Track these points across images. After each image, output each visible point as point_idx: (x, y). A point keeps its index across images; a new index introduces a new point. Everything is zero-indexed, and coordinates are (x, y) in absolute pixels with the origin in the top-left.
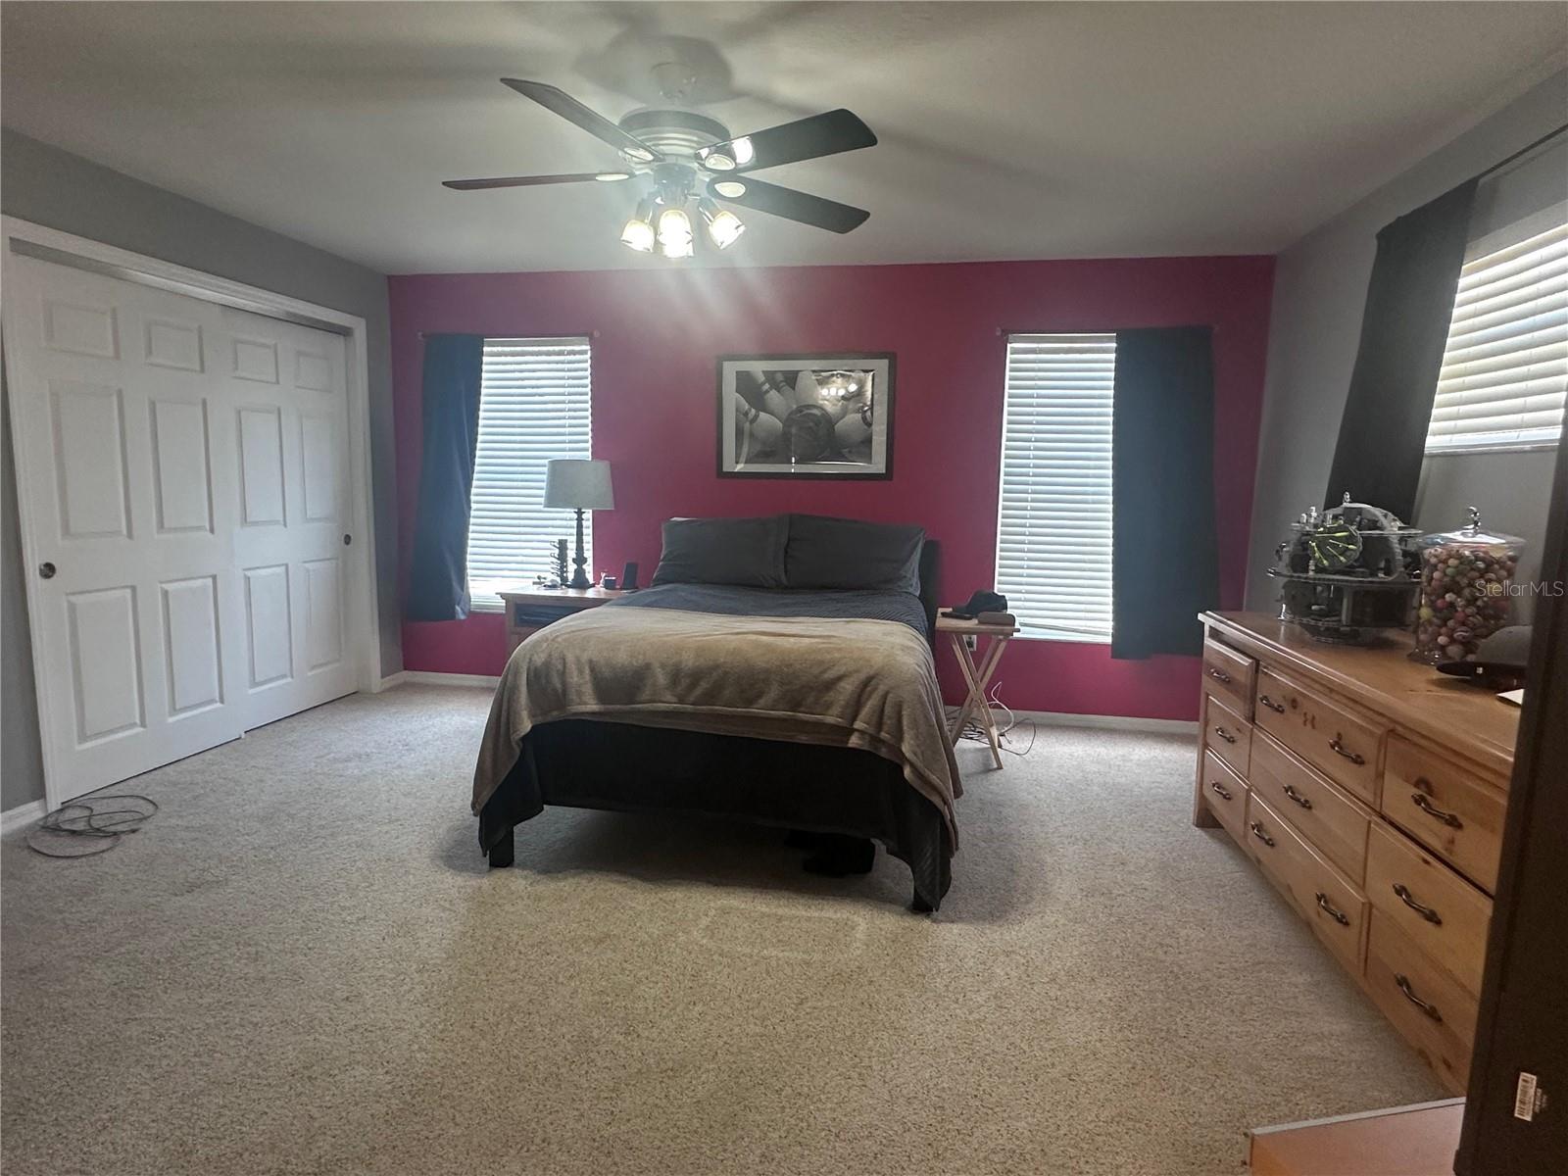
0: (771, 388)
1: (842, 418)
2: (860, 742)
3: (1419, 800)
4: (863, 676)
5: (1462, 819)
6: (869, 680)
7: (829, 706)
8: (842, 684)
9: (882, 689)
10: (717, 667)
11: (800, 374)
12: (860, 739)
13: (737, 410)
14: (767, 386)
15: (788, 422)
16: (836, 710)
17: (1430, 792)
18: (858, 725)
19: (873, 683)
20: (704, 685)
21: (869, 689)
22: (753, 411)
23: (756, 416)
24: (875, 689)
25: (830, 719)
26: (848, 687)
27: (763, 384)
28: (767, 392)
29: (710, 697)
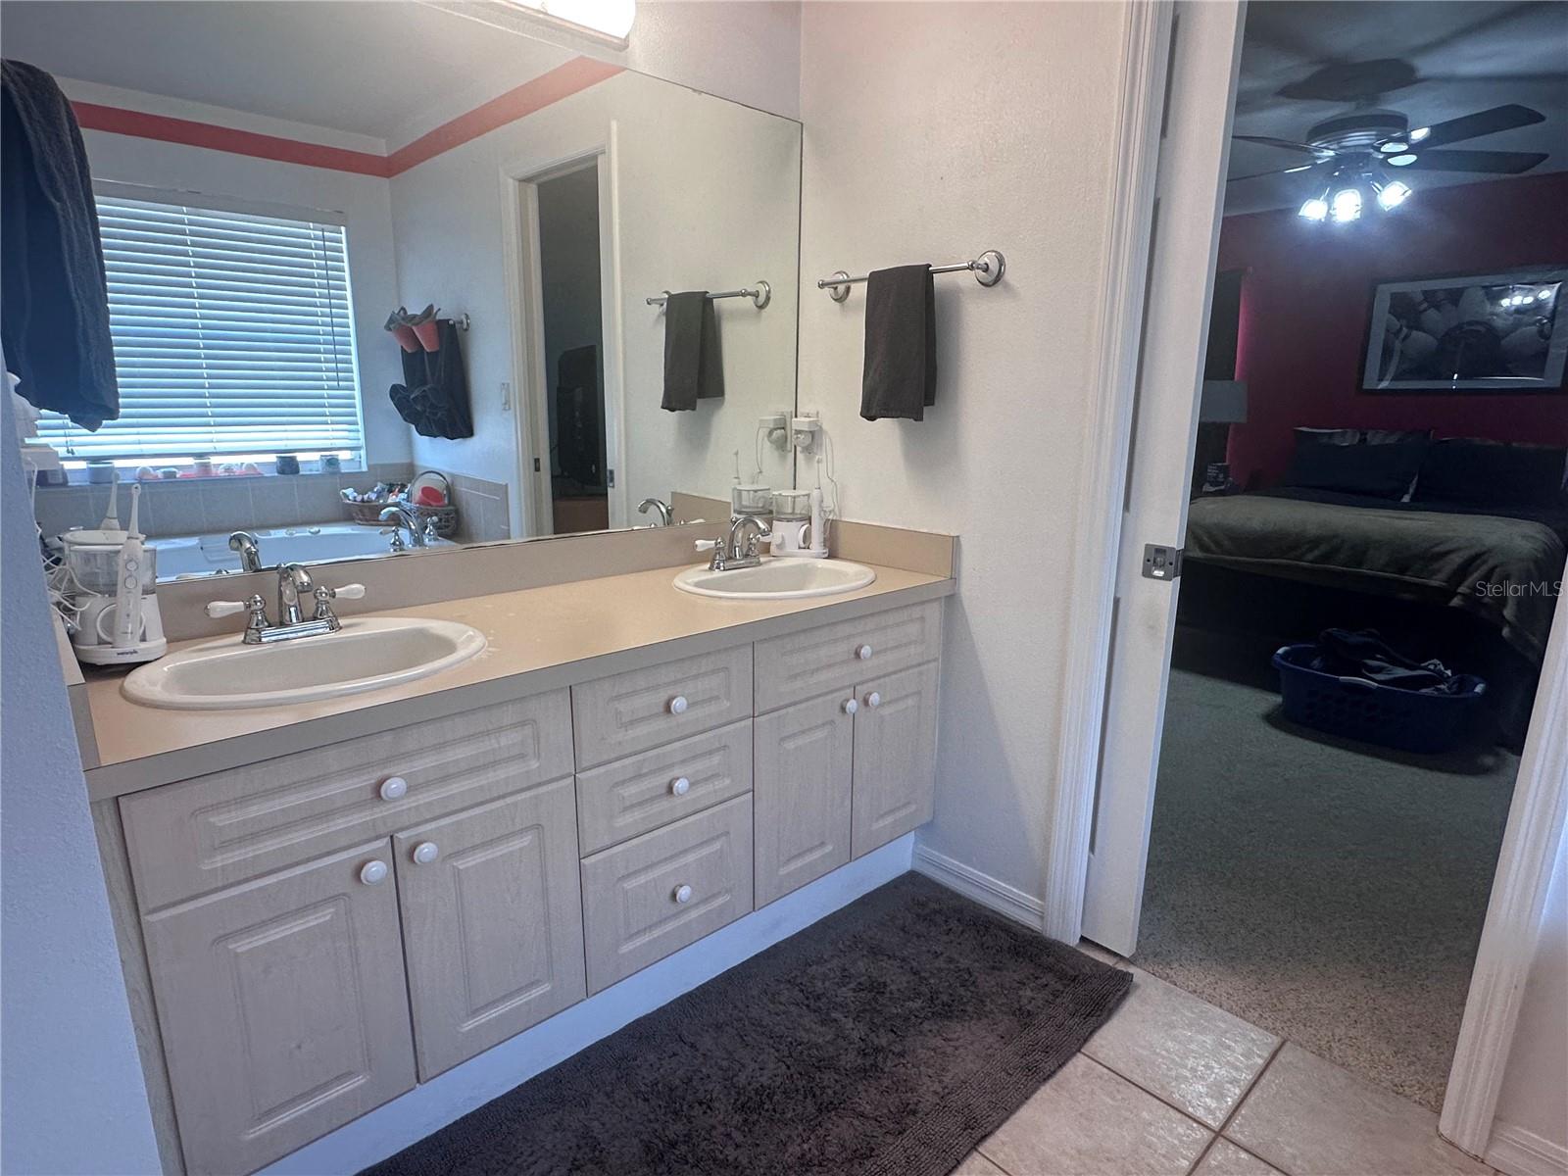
0: (1429, 307)
1: (1512, 332)
2: (1461, 603)
4: (1472, 552)
6: (1478, 556)
7: (1435, 572)
8: (1453, 556)
9: (1491, 563)
10: (1335, 536)
11: (1466, 291)
12: (1462, 600)
13: (1387, 329)
14: (1425, 305)
15: (1444, 339)
16: (1442, 576)
18: (1461, 589)
19: (1484, 557)
20: (1323, 548)
21: (1478, 562)
22: (1406, 329)
23: (1409, 335)
24: (1484, 562)
25: (1434, 583)
26: (1457, 559)
27: (1420, 304)
28: (1424, 311)
29: (1326, 558)
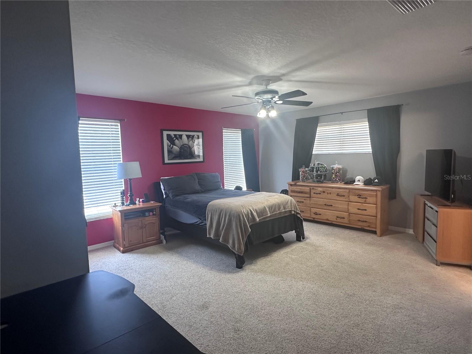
0: (176, 139)
3: (359, 198)
5: (367, 197)
11: (183, 135)
13: (167, 145)
14: (175, 138)
15: (181, 148)
17: (360, 196)
22: (172, 145)
23: (173, 147)
27: (174, 138)
28: (175, 140)
